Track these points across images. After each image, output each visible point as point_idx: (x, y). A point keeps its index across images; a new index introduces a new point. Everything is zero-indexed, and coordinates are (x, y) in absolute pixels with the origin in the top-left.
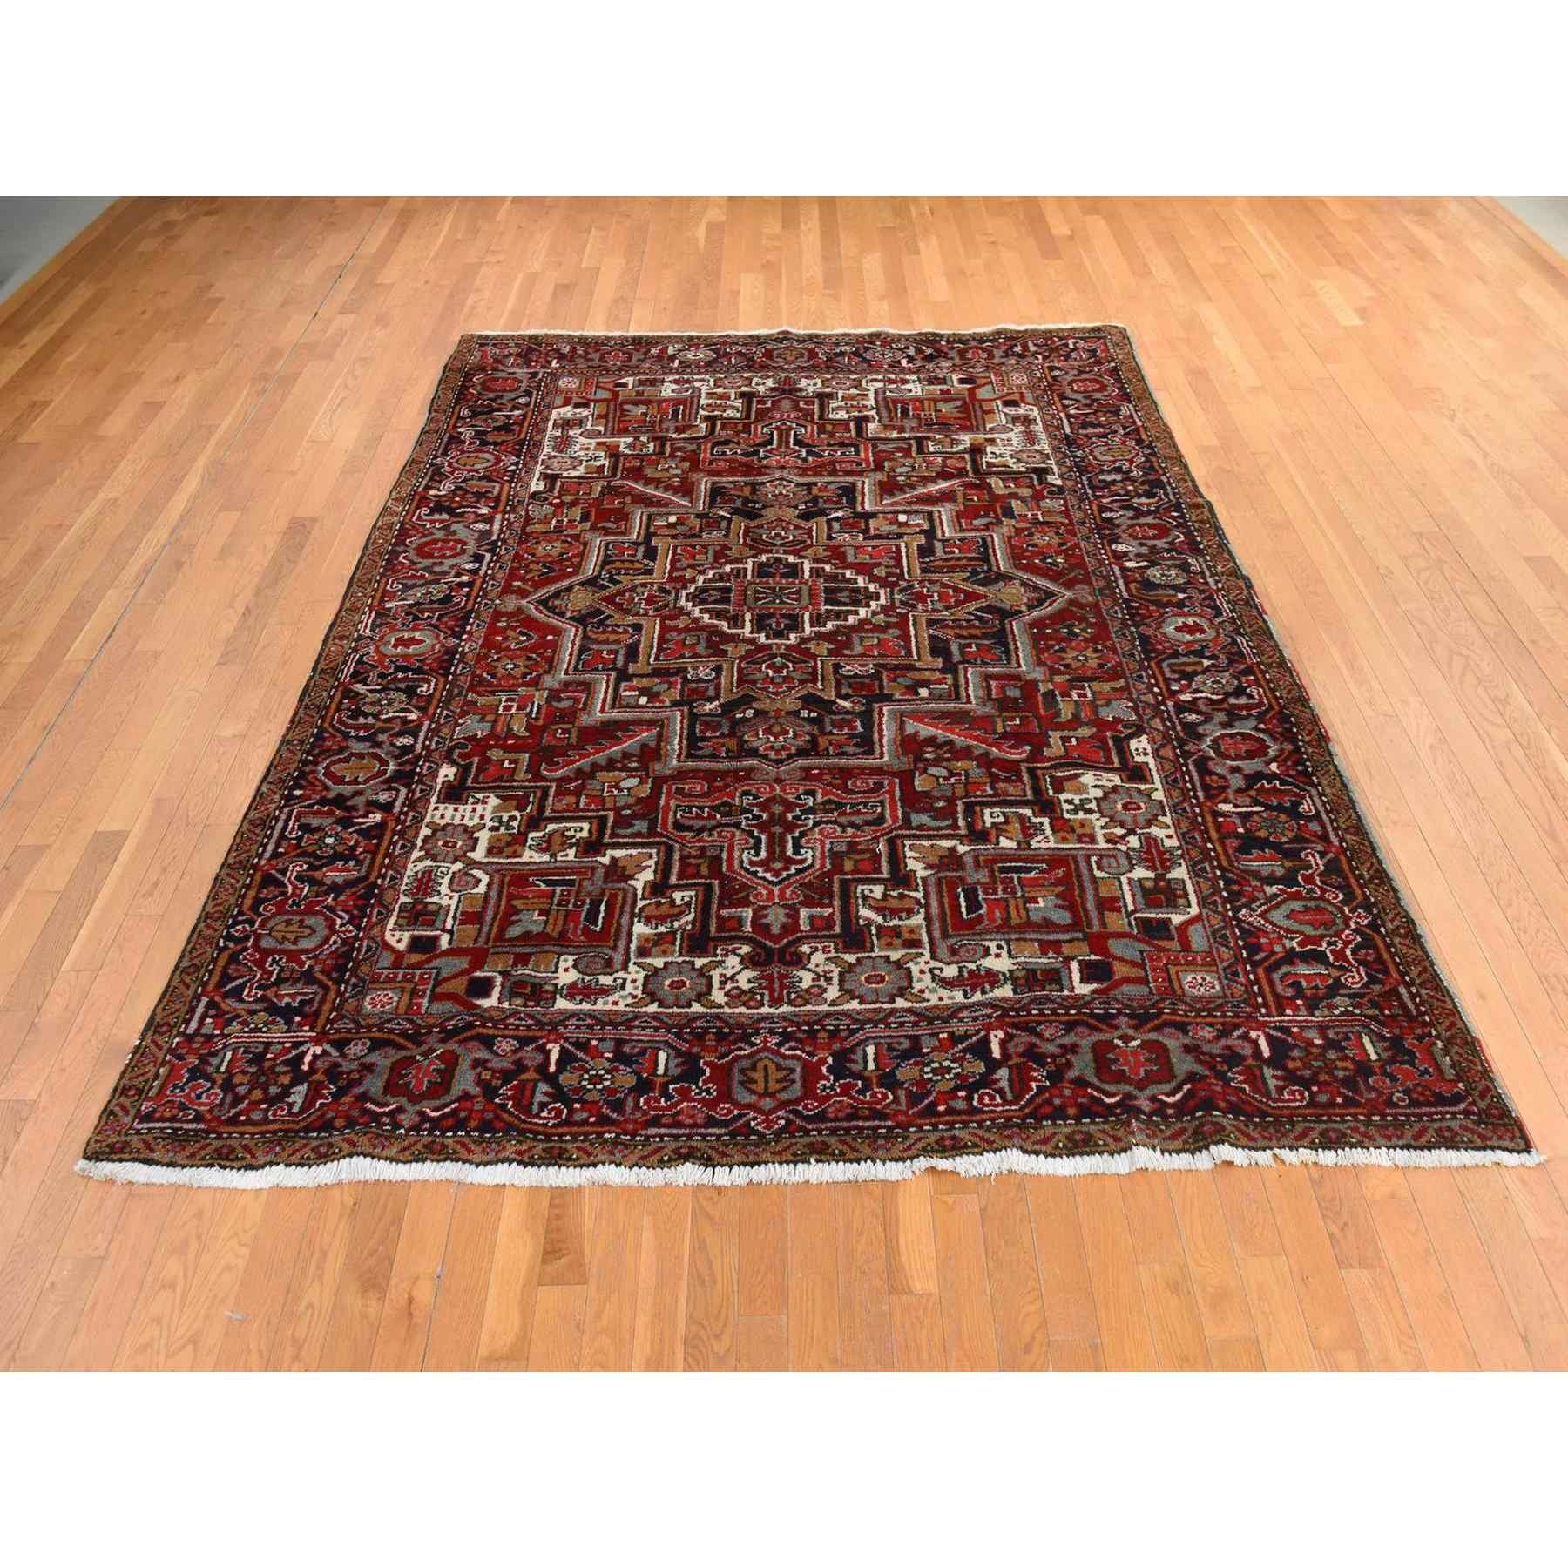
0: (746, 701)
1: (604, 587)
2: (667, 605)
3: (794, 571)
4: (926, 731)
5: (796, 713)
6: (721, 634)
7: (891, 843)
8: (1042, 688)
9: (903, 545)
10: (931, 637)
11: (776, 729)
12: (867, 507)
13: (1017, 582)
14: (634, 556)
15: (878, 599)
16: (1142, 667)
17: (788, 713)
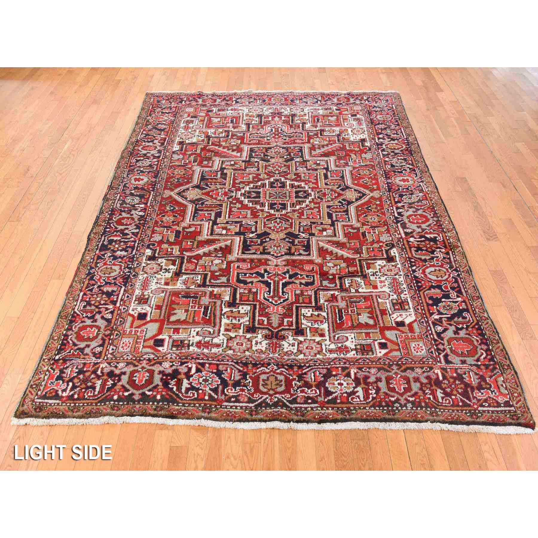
0: (287, 161)
1: (343, 200)
2: (318, 192)
3: (272, 206)
4: (235, 153)
5: (271, 158)
6: (297, 181)
7: (249, 130)
8: (196, 163)
9: (227, 218)
10: (225, 179)
11: (277, 153)
12: (238, 239)
13: (188, 199)
14: (336, 215)
15: (241, 194)
16: (162, 168)
17: (274, 158)
